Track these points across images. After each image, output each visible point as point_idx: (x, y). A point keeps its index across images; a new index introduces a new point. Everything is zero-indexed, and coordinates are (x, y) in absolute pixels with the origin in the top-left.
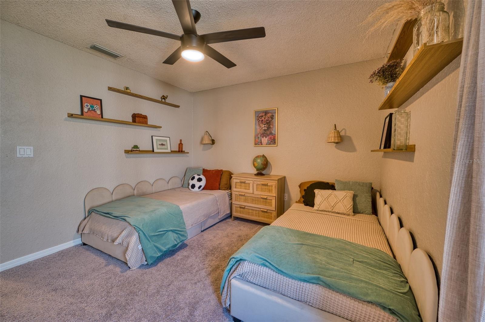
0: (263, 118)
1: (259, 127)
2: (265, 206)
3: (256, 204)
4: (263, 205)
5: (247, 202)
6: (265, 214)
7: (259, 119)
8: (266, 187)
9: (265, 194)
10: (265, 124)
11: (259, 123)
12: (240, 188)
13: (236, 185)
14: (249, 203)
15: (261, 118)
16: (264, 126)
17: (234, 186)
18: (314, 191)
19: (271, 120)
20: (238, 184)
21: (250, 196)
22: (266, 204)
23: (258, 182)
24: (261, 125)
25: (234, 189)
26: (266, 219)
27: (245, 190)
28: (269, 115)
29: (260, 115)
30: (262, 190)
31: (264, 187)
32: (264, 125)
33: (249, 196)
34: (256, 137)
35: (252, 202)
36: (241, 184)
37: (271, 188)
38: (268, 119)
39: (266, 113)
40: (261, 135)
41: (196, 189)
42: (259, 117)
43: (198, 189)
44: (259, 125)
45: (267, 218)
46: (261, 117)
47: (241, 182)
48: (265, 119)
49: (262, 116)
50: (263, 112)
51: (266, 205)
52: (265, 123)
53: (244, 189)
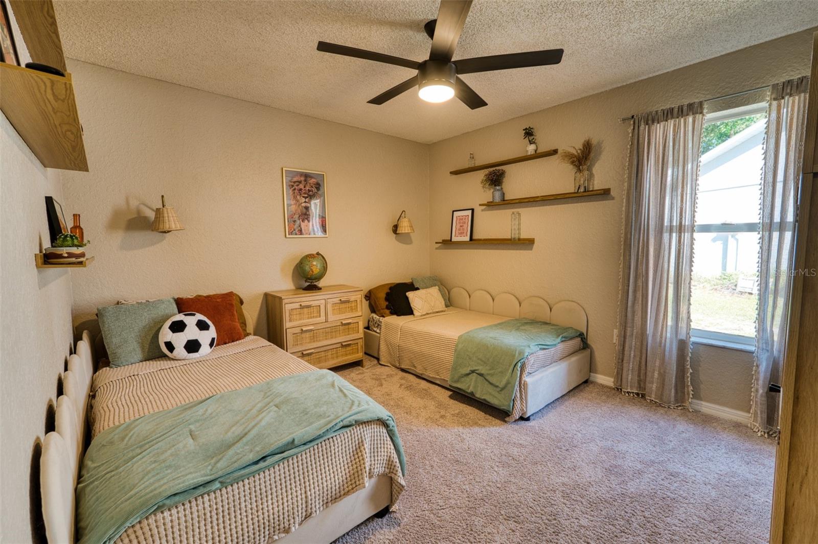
0: (301, 186)
1: (294, 201)
2: (348, 336)
3: (332, 338)
4: (345, 335)
5: (317, 341)
6: (348, 349)
7: (293, 186)
8: (347, 305)
9: (346, 317)
10: (306, 198)
11: (294, 193)
12: (300, 319)
13: (290, 314)
14: (320, 341)
15: (297, 185)
16: (304, 200)
17: (288, 318)
18: (405, 294)
19: (316, 191)
20: (295, 313)
21: (322, 327)
22: (348, 332)
23: (334, 300)
24: (298, 197)
25: (287, 324)
26: (349, 357)
27: (310, 320)
28: (312, 181)
29: (295, 179)
30: (341, 311)
31: (343, 306)
32: (304, 198)
33: (320, 328)
34: (289, 220)
35: (325, 338)
36: (302, 310)
37: (353, 305)
38: (310, 189)
39: (307, 176)
40: (299, 216)
41: (205, 349)
42: (294, 182)
43: (209, 347)
44: (295, 197)
45: (350, 354)
46: (297, 183)
47: (302, 307)
48: (305, 187)
49: (300, 182)
50: (302, 174)
51: (348, 334)
52: (306, 195)
53: (308, 318)
